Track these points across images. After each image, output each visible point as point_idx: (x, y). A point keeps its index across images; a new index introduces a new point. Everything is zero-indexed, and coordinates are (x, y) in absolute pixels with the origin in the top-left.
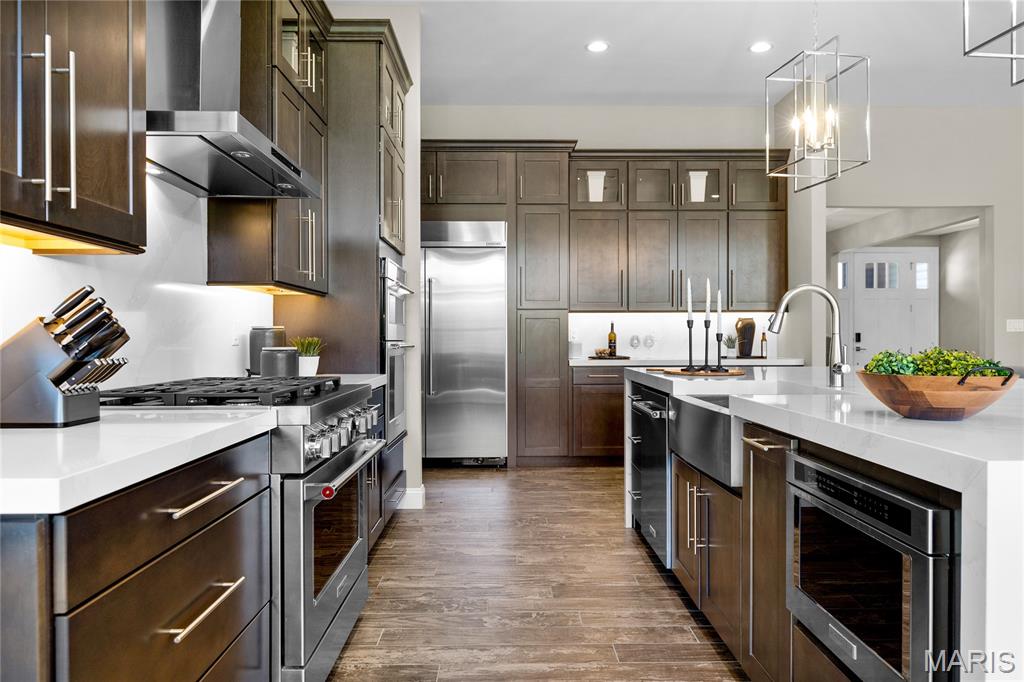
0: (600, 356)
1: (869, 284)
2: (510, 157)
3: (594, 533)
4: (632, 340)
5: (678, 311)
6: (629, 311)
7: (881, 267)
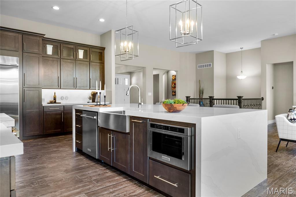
0: (51, 103)
1: (116, 83)
2: (20, 35)
3: (65, 155)
4: (61, 97)
5: (76, 89)
6: (61, 89)
7: (118, 79)
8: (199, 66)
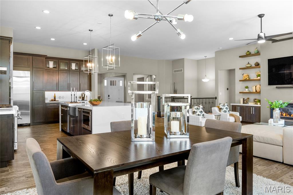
0: (52, 101)
1: (111, 85)
2: (31, 57)
4: (59, 97)
5: (69, 91)
6: (59, 91)
7: (113, 81)
8: (174, 71)
